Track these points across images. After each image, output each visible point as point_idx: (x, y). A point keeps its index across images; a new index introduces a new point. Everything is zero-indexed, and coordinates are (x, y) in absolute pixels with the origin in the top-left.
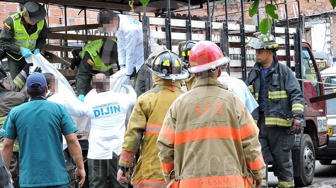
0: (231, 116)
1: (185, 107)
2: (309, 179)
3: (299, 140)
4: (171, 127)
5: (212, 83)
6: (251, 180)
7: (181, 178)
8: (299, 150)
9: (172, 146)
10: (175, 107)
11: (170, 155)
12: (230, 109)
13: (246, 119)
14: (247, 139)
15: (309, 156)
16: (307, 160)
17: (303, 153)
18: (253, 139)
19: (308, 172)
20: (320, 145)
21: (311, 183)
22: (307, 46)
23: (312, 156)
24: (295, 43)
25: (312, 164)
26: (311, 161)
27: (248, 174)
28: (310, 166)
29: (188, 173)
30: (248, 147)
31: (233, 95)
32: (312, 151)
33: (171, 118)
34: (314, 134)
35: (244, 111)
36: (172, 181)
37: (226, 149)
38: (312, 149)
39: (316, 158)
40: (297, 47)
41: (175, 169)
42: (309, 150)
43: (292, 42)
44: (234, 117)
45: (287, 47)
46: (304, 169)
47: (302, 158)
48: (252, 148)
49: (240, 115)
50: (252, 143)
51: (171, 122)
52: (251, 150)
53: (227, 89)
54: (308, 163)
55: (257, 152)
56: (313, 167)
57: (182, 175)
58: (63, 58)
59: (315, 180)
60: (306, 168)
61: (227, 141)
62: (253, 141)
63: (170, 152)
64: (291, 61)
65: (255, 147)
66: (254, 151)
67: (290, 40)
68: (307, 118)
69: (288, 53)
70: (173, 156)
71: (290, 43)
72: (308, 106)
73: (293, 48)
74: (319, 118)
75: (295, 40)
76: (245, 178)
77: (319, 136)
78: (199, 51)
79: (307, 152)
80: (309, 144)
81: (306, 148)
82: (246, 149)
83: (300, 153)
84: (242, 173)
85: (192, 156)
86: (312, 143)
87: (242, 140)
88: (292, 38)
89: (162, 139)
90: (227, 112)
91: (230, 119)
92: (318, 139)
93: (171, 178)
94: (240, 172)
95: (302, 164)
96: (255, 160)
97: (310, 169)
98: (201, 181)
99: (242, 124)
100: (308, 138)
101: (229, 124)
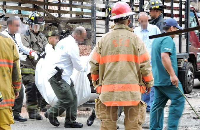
0: (134, 48)
1: (107, 42)
2: (190, 89)
3: (185, 66)
4: (98, 53)
5: (124, 28)
6: (144, 88)
7: (102, 84)
8: (185, 72)
9: (98, 65)
10: (101, 41)
11: (96, 70)
12: (134, 44)
13: (143, 50)
14: (143, 62)
15: (190, 75)
16: (190, 78)
17: (187, 74)
18: (147, 63)
19: (190, 85)
20: (198, 69)
21: (191, 92)
22: (193, 9)
23: (193, 76)
24: (185, 7)
25: (192, 80)
26: (192, 79)
27: (143, 84)
28: (191, 82)
29: (107, 81)
30: (143, 68)
31: (136, 35)
32: (193, 73)
33: (98, 48)
34: (195, 63)
35: (142, 45)
36: (97, 86)
37: (130, 68)
38: (193, 71)
39: (195, 77)
40: (187, 10)
41: (99, 78)
42: (191, 72)
43: (183, 6)
44: (136, 49)
45: (180, 9)
46: (187, 83)
47: (186, 77)
48: (146, 68)
49: (139, 48)
50: (146, 65)
51: (98, 50)
52: (145, 69)
53: (133, 32)
54: (190, 80)
55: (149, 71)
56: (193, 82)
57: (103, 82)
58: (45, 9)
59: (193, 90)
60: (189, 83)
61: (131, 63)
62: (147, 64)
63: (96, 68)
64: (182, 18)
65: (148, 68)
66: (147, 70)
67: (182, 5)
68: (190, 53)
69: (181, 13)
70: (98, 71)
71: (182, 7)
72: (192, 46)
73: (184, 10)
74: (198, 53)
75: (185, 5)
76: (141, 86)
77: (197, 64)
78: (118, 8)
79: (189, 73)
80: (191, 69)
81: (189, 71)
82: (142, 69)
83: (185, 74)
84: (139, 83)
85: (109, 71)
86: (193, 68)
87: (140, 63)
88: (184, 4)
89: (92, 60)
90: (132, 45)
91: (133, 50)
92: (196, 66)
93: (96, 84)
94: (138, 82)
95: (186, 80)
96: (148, 75)
97: (191, 83)
98: (114, 87)
99: (141, 53)
100: (191, 65)
101: (133, 53)
